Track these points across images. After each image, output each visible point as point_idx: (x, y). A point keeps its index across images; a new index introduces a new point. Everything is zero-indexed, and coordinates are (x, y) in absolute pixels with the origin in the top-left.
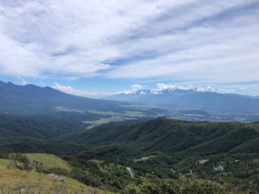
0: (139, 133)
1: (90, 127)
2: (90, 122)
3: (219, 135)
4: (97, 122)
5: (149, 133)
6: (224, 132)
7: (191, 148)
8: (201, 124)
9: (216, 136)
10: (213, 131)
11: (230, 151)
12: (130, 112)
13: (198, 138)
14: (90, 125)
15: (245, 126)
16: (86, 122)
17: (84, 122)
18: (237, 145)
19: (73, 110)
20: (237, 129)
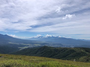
0: (37, 51)
1: (21, 50)
2: (21, 48)
3: (63, 52)
4: (23, 48)
5: (40, 51)
6: (65, 51)
7: (54, 56)
8: (58, 48)
9: (62, 52)
10: (62, 50)
11: (66, 57)
12: (36, 44)
13: (57, 53)
14: (21, 49)
15: (71, 49)
16: (19, 48)
17: (18, 48)
18: (68, 55)
19: (15, 43)
20: (69, 50)
